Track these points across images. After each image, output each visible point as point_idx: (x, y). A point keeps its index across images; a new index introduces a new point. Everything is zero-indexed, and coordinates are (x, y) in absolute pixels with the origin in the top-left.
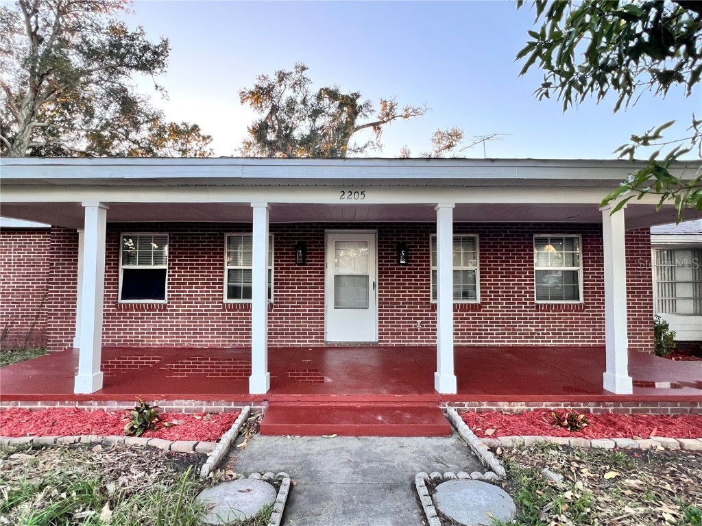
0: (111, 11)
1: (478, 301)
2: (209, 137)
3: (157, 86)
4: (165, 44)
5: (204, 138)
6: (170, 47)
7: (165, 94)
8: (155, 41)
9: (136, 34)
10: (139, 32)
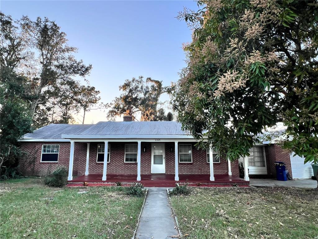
0: (70, 52)
1: (192, 162)
2: (98, 91)
3: (85, 80)
4: (90, 67)
5: (96, 92)
6: (92, 67)
7: (88, 82)
8: (87, 65)
9: (79, 62)
10: (81, 61)
